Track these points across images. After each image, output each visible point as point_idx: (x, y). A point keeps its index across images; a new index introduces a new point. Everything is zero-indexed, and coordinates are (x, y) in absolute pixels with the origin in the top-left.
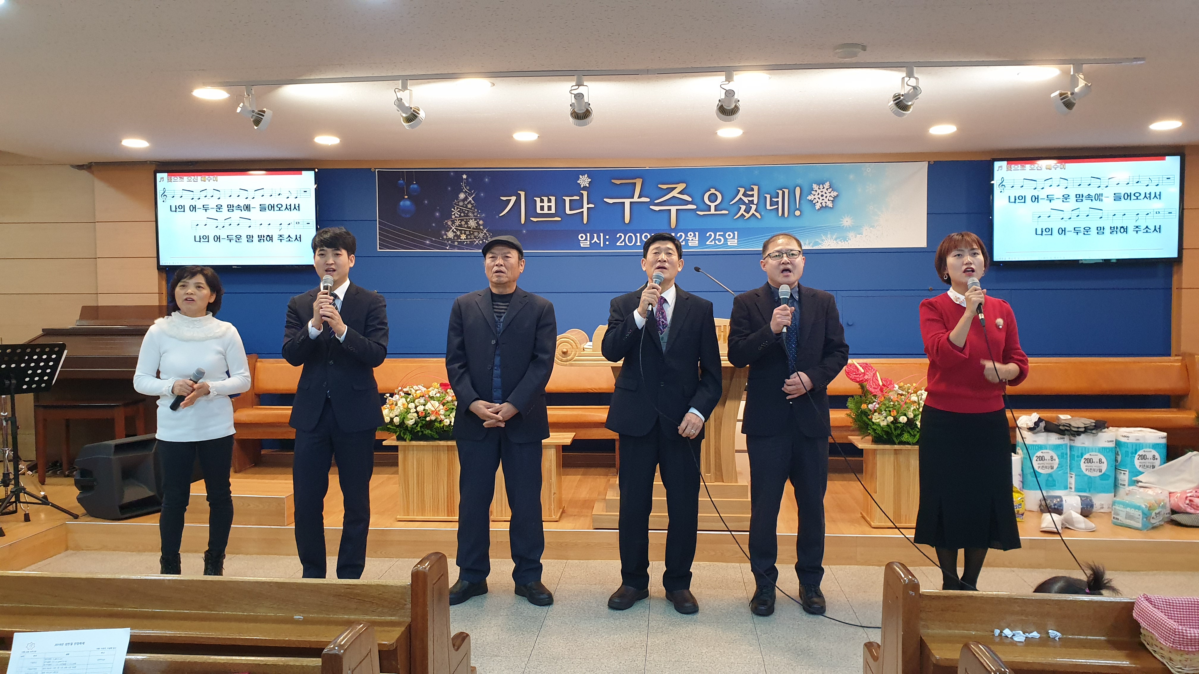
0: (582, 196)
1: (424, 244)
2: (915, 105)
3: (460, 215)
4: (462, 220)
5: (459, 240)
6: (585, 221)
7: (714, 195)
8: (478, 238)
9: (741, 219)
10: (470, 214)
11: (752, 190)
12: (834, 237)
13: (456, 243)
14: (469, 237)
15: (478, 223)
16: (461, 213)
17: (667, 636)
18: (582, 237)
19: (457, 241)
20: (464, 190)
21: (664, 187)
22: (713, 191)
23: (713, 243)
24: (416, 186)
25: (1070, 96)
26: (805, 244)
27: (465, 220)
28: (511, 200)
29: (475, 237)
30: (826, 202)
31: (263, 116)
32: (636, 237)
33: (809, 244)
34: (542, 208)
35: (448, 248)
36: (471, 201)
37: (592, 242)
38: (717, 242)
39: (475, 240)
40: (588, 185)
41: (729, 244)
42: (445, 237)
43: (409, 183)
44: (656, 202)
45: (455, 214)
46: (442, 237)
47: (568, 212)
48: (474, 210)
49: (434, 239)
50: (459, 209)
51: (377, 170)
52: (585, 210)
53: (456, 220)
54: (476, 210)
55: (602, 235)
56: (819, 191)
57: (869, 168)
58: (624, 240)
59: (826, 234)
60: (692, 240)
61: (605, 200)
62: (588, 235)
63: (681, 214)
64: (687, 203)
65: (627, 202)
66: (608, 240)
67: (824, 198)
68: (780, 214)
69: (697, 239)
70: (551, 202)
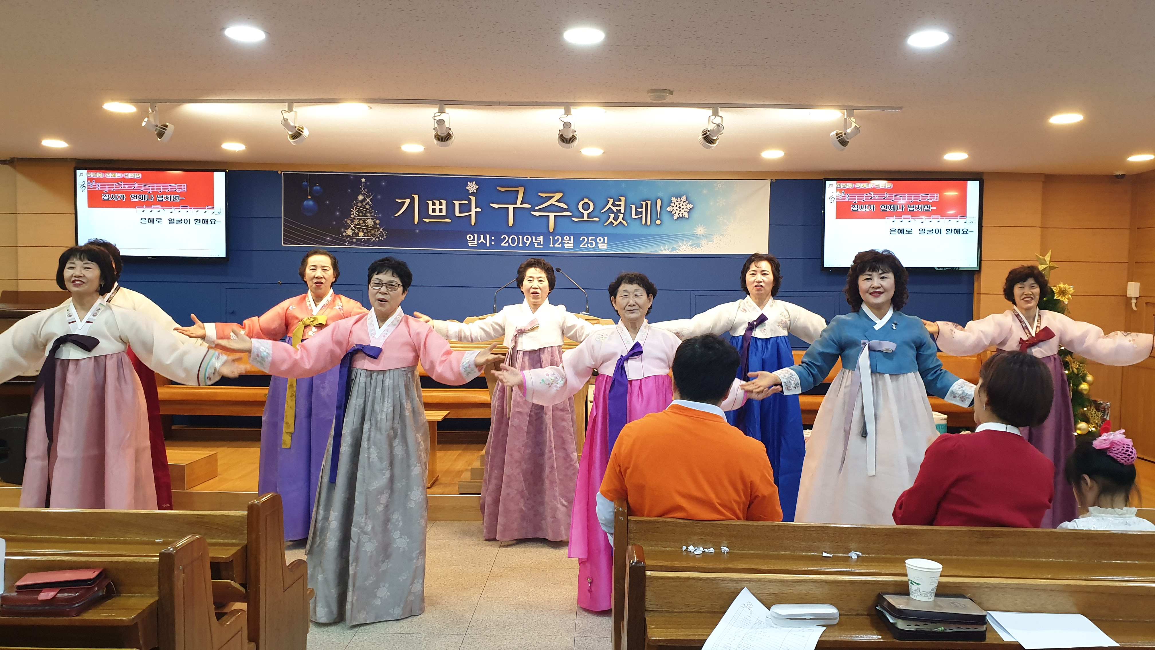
0: (470, 200)
1: (326, 240)
2: (720, 140)
3: (359, 215)
4: (360, 219)
5: (358, 237)
6: (473, 223)
7: (587, 204)
8: (375, 236)
9: (610, 227)
10: (368, 214)
12: (689, 243)
13: (354, 240)
14: (366, 235)
15: (374, 222)
16: (359, 213)
17: (504, 579)
18: (470, 237)
19: (356, 239)
20: (363, 192)
21: (544, 195)
22: (586, 200)
23: (586, 246)
24: (318, 188)
25: (843, 135)
26: (665, 249)
27: (363, 219)
28: (405, 202)
29: (372, 235)
30: (683, 213)
31: (166, 130)
32: (518, 239)
33: (668, 249)
34: (434, 210)
35: (346, 244)
36: (368, 202)
37: (479, 242)
38: (589, 245)
39: (372, 237)
40: (475, 192)
41: (600, 248)
42: (344, 234)
43: (312, 185)
44: (536, 208)
45: (354, 213)
46: (342, 234)
48: (371, 210)
49: (334, 236)
50: (357, 210)
51: (283, 173)
52: (472, 213)
53: (355, 219)
54: (373, 211)
55: (488, 236)
56: (677, 203)
57: (720, 185)
58: (508, 241)
59: (682, 241)
60: (568, 243)
61: (491, 205)
62: (476, 235)
63: (558, 220)
64: (564, 210)
65: (511, 207)
66: (493, 241)
67: (681, 209)
68: (644, 223)
69: (572, 242)
70: (442, 205)
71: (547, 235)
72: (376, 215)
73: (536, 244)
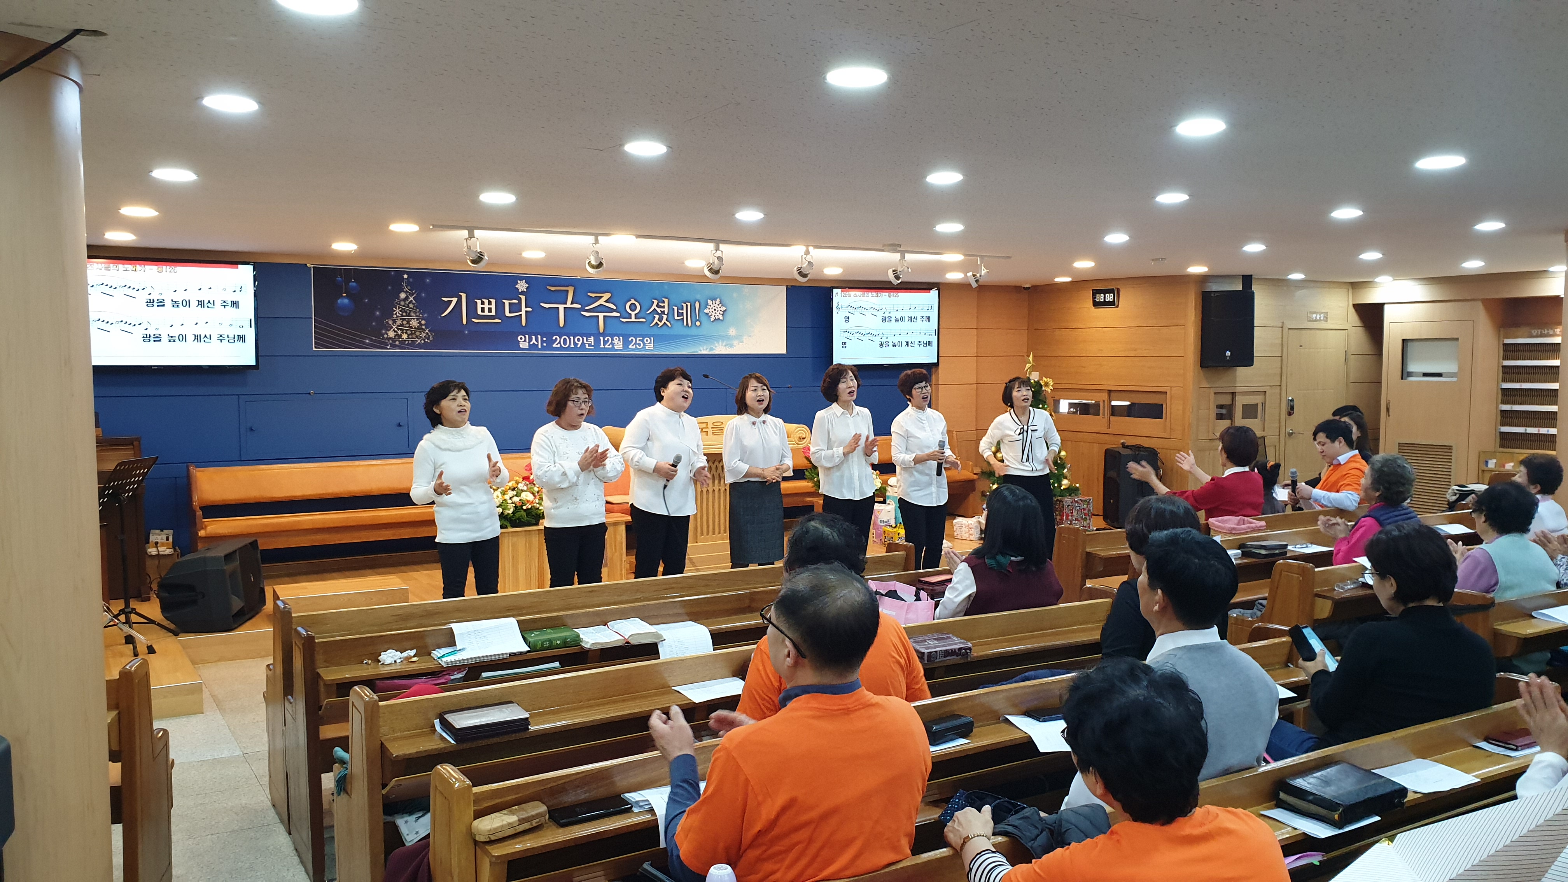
0: (520, 300)
1: (364, 343)
3: (402, 315)
4: (404, 320)
5: (401, 340)
6: (524, 324)
7: (634, 304)
8: (420, 338)
9: (655, 327)
10: (412, 314)
11: (664, 302)
13: (397, 343)
14: (410, 337)
15: (420, 323)
16: (403, 312)
18: (521, 338)
19: (399, 341)
20: (405, 290)
21: (593, 295)
22: (633, 301)
23: (634, 347)
26: (704, 349)
27: (407, 320)
28: (452, 301)
29: (417, 337)
30: (718, 315)
32: (570, 339)
33: (707, 349)
34: (483, 310)
35: (388, 347)
36: (412, 300)
37: (531, 343)
38: (637, 346)
39: (417, 339)
40: (525, 290)
41: (647, 348)
42: (386, 336)
43: (348, 281)
44: (586, 308)
45: (396, 314)
46: (381, 336)
48: (416, 310)
49: (374, 338)
50: (400, 309)
51: (312, 266)
52: (523, 313)
53: (398, 320)
54: (418, 310)
55: (539, 336)
56: (712, 306)
57: (747, 288)
58: (560, 342)
59: (718, 342)
60: (618, 343)
61: (542, 304)
62: (527, 336)
63: (608, 321)
64: (613, 311)
65: (561, 307)
66: (545, 342)
67: (716, 311)
68: (685, 324)
69: (622, 343)
70: (491, 305)
71: (597, 335)
72: (421, 315)
73: (587, 345)
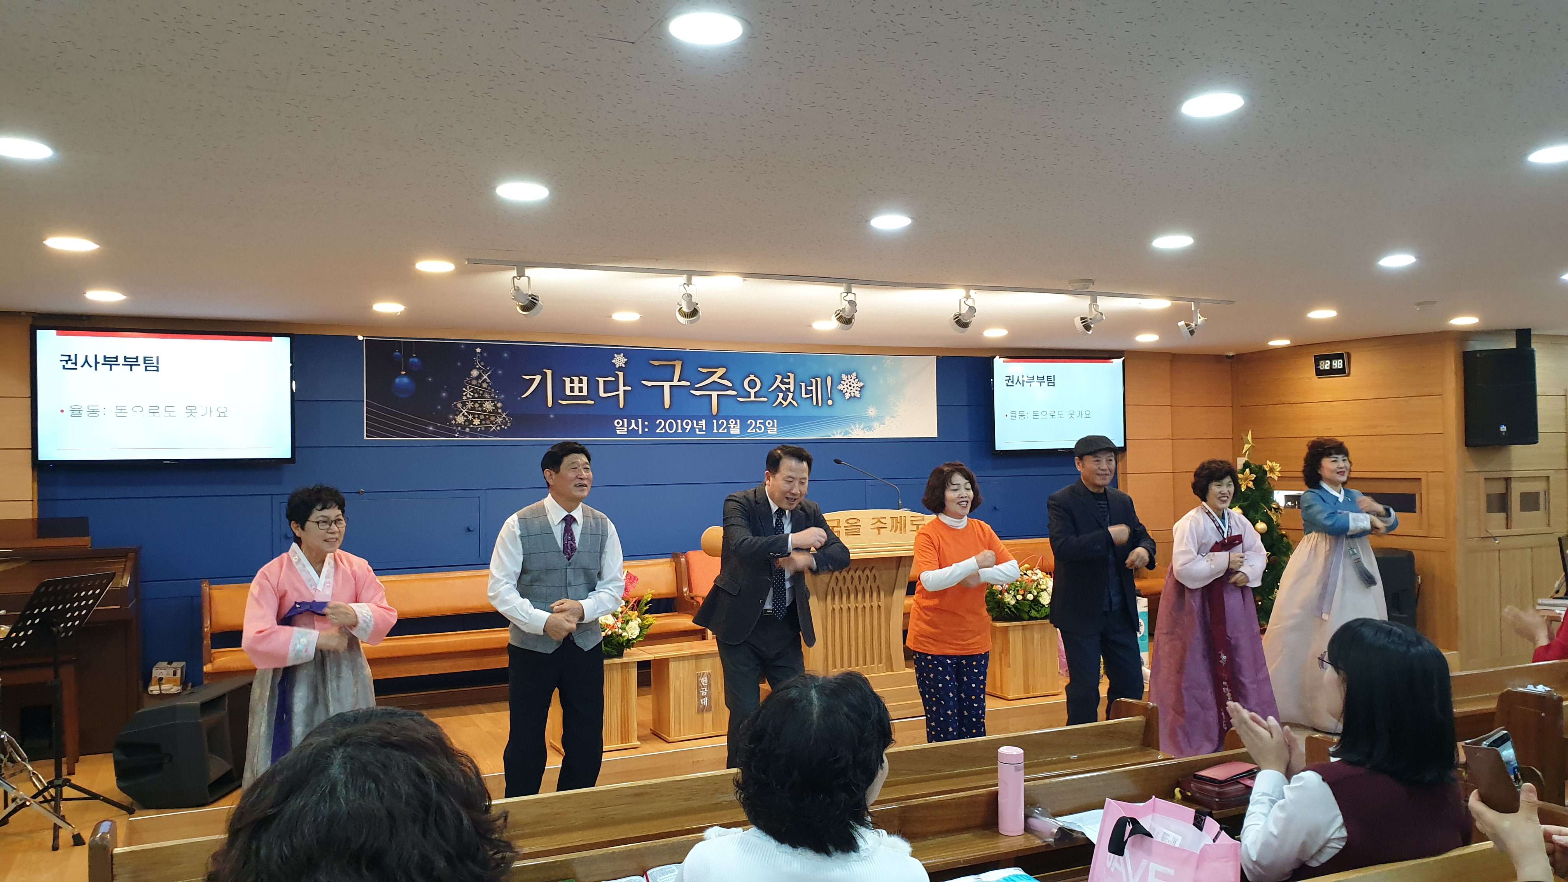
0: (617, 377)
1: (426, 430)
3: (473, 397)
4: (476, 402)
5: (471, 426)
6: (621, 405)
7: (753, 381)
8: (495, 424)
9: (779, 408)
10: (486, 395)
11: (789, 377)
12: (862, 426)
13: (467, 430)
14: (484, 422)
15: (495, 406)
16: (474, 393)
18: (618, 423)
19: (469, 427)
20: (477, 367)
21: (705, 370)
22: (752, 377)
23: (754, 431)
24: (416, 360)
26: (837, 433)
27: (479, 402)
28: (535, 379)
29: (492, 422)
30: (854, 392)
32: (677, 423)
33: (841, 433)
34: (572, 389)
35: (456, 435)
36: (485, 379)
37: (630, 428)
38: (757, 430)
39: (491, 425)
40: (624, 366)
41: (769, 433)
42: (453, 422)
43: (407, 356)
44: (696, 386)
45: (466, 395)
46: (449, 422)
47: (602, 394)
48: (490, 390)
49: (439, 425)
50: (472, 389)
51: (364, 338)
52: (621, 393)
53: (468, 402)
54: (493, 390)
55: (640, 420)
56: (847, 381)
57: (888, 360)
58: (664, 427)
59: (854, 424)
60: (734, 427)
61: (643, 382)
62: (625, 420)
63: (722, 400)
64: (728, 388)
65: (667, 385)
66: (647, 426)
67: (852, 388)
68: (815, 403)
69: (739, 427)
70: (582, 383)
71: (710, 418)
72: (496, 397)
73: (697, 430)
